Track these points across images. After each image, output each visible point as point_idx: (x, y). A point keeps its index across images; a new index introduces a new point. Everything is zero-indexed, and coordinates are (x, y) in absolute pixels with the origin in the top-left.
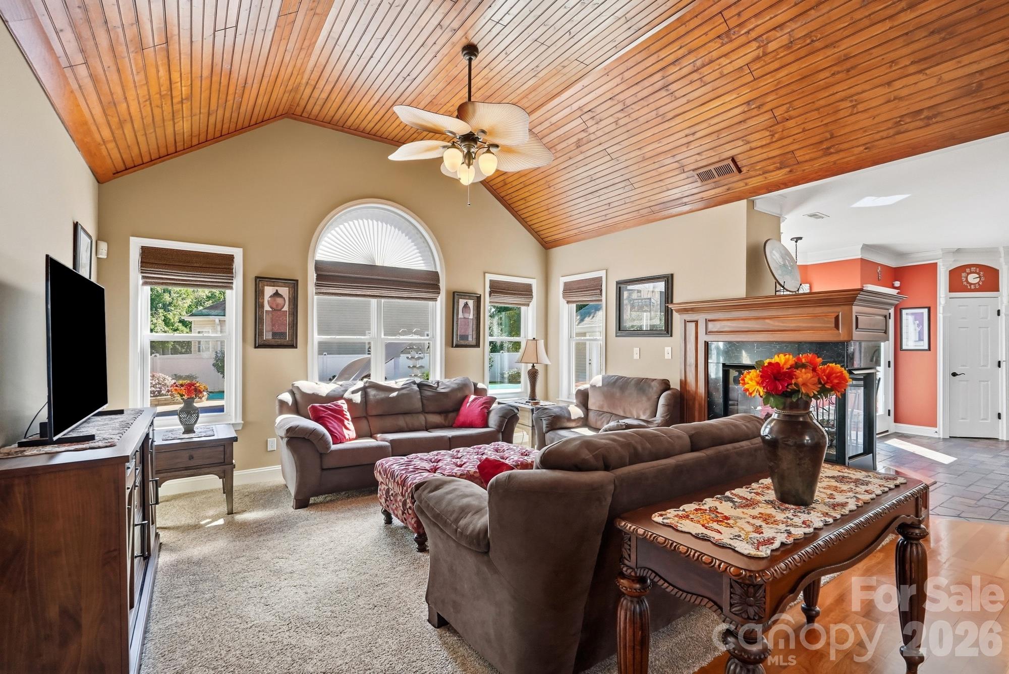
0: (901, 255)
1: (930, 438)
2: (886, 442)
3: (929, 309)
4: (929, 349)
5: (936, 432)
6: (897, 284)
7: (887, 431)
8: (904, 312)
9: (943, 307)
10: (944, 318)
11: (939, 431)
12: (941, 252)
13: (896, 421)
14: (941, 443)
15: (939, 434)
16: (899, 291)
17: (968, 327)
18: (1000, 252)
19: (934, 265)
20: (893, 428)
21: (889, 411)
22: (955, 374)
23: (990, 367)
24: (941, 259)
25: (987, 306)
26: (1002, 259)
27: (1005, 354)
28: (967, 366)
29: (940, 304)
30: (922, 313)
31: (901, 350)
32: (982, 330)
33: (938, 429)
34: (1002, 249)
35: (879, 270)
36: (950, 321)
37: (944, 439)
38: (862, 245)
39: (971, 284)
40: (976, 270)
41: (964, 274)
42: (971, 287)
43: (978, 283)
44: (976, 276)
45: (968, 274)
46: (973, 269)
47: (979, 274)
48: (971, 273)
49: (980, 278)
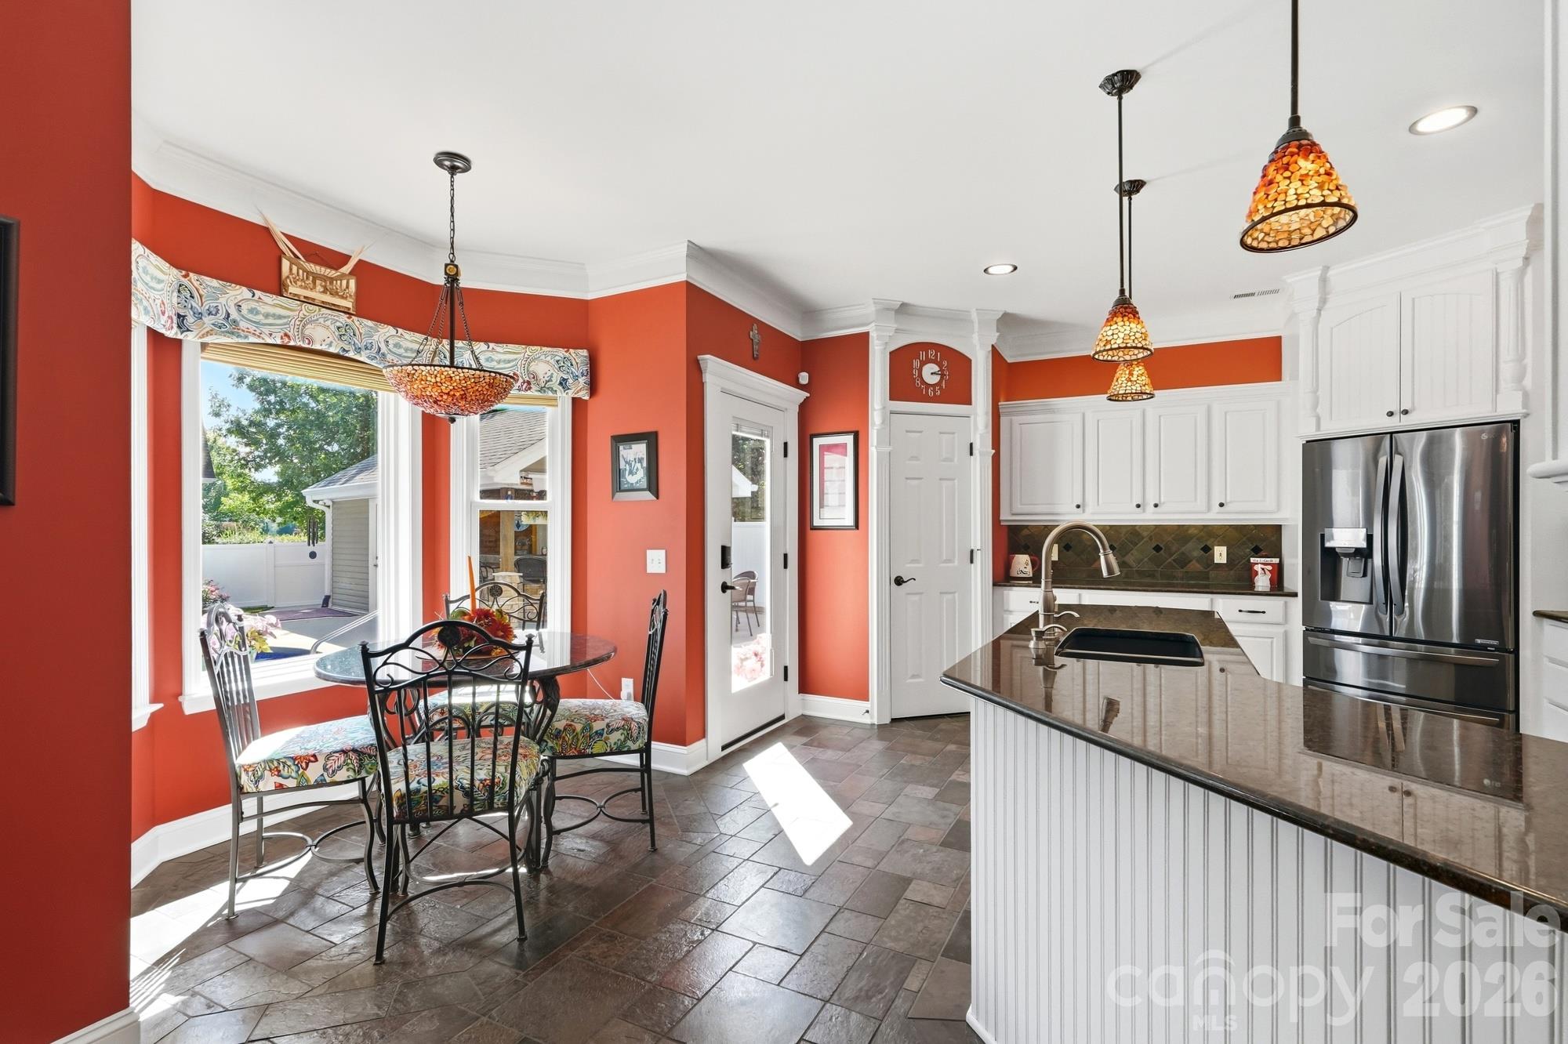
0: (808, 311)
1: (852, 728)
2: (744, 765)
3: (856, 434)
4: (857, 526)
5: (868, 711)
6: (804, 378)
7: (782, 717)
8: (817, 442)
9: (879, 433)
10: (879, 454)
11: (872, 708)
12: (872, 308)
13: (805, 687)
14: (876, 736)
15: (872, 718)
16: (808, 395)
17: (921, 479)
18: (972, 322)
19: (864, 338)
20: (797, 704)
21: (786, 668)
22: (899, 581)
23: (956, 563)
24: (873, 324)
25: (953, 433)
26: (976, 336)
27: (980, 536)
28: (919, 563)
29: (874, 424)
30: (844, 446)
31: (811, 529)
32: (945, 483)
33: (869, 706)
34: (974, 316)
35: (754, 333)
36: (889, 462)
37: (880, 726)
38: (686, 244)
39: (928, 385)
40: (936, 355)
41: (916, 363)
42: (927, 392)
43: (939, 384)
44: (936, 368)
45: (923, 363)
46: (931, 353)
47: (939, 364)
48: (928, 361)
49: (942, 375)
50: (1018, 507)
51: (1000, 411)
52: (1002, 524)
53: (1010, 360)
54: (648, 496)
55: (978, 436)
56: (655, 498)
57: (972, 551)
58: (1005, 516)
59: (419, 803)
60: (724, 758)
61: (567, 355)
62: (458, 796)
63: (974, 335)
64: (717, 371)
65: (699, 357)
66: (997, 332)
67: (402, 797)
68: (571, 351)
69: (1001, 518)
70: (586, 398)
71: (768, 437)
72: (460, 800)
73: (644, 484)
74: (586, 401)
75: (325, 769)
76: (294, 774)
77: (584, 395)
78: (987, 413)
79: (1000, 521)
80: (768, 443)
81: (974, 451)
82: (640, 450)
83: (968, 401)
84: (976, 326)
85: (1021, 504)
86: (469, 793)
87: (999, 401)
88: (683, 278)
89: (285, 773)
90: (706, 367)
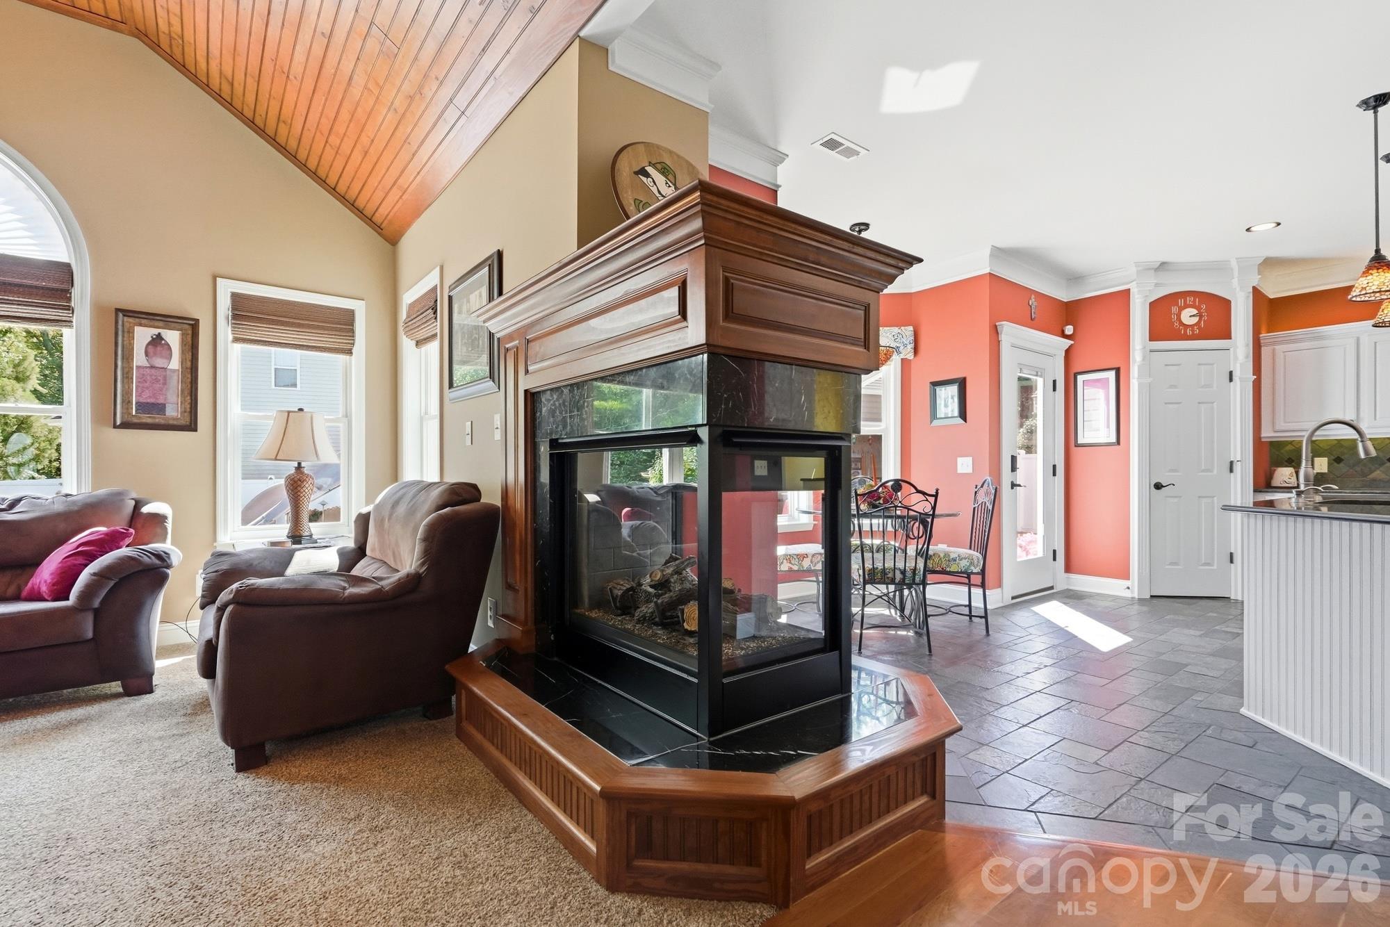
0: (1074, 278)
1: (1115, 598)
2: (1032, 608)
3: (1118, 370)
4: (1118, 442)
5: (1128, 588)
6: (1069, 330)
7: (1052, 588)
8: (1080, 378)
9: (1139, 366)
10: (1140, 385)
11: (1133, 585)
12: (1134, 270)
13: (1068, 569)
14: (1136, 607)
15: (1132, 592)
16: (1072, 342)
17: (1180, 403)
18: (1232, 269)
19: (1126, 294)
20: (1063, 581)
21: (1054, 552)
22: (1158, 486)
23: (1215, 472)
24: (1134, 283)
25: (1212, 364)
26: (1235, 281)
27: (1241, 449)
28: (1178, 472)
29: (1135, 361)
30: (1107, 379)
31: (1075, 446)
32: (1203, 407)
33: (1130, 583)
34: (1234, 264)
35: (1033, 301)
36: (1149, 392)
37: (1141, 601)
38: (990, 247)
39: (1186, 326)
40: (1194, 301)
41: (1174, 309)
42: (1185, 332)
43: (1198, 324)
44: (1194, 311)
45: (1181, 309)
46: (1190, 300)
47: (1198, 308)
48: (1186, 306)
49: (1201, 316)
50: (1281, 425)
51: (1262, 341)
52: (1263, 440)
53: (1272, 295)
54: (960, 421)
55: (1238, 365)
56: (963, 422)
57: (1232, 463)
58: (1267, 433)
59: (877, 574)
60: (1013, 605)
61: (900, 331)
62: (898, 573)
63: (1233, 281)
64: (1011, 332)
65: (997, 324)
66: (1259, 275)
67: (869, 570)
68: (902, 328)
69: (1262, 436)
70: (912, 357)
71: (1041, 376)
72: (899, 576)
73: (956, 413)
74: (910, 360)
75: (811, 562)
76: (796, 563)
77: (910, 356)
78: (1247, 345)
79: (1260, 438)
80: (1040, 381)
81: (1234, 377)
82: (953, 390)
83: (1227, 335)
84: (1236, 273)
85: (1285, 422)
86: (903, 572)
87: (1260, 333)
88: (987, 271)
89: (793, 562)
90: (1002, 330)
